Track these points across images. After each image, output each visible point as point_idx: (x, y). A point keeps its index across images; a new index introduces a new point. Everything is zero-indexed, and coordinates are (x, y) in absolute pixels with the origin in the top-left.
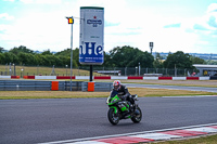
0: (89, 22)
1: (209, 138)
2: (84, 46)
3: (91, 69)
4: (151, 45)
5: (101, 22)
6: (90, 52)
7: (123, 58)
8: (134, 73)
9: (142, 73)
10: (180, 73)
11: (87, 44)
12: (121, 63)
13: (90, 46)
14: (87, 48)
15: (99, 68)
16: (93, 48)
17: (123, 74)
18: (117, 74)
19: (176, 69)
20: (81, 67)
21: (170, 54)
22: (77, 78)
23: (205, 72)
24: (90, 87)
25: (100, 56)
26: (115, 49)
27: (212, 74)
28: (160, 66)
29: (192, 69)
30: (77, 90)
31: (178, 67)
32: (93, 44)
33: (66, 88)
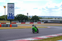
0: (10, 7)
1: (45, 39)
3: (11, 21)
4: (28, 14)
5: (13, 7)
7: (19, 18)
8: (23, 22)
9: (25, 22)
10: (36, 22)
12: (19, 19)
15: (13, 20)
17: (20, 22)
18: (18, 22)
19: (34, 21)
20: (8, 20)
21: (33, 16)
22: (7, 23)
23: (43, 21)
25: (13, 17)
26: (17, 15)
27: (45, 22)
28: (30, 20)
29: (39, 20)
30: (7, 27)
31: (35, 20)
33: (4, 26)
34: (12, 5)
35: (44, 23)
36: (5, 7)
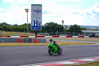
0: (35, 11)
1: (91, 63)
2: (33, 22)
3: (36, 32)
4: (63, 22)
5: (40, 11)
6: (36, 25)
7: (50, 28)
8: (55, 34)
9: (59, 35)
10: (76, 35)
11: (34, 21)
12: (49, 30)
13: (36, 22)
14: (34, 23)
15: (40, 32)
16: (37, 23)
17: (50, 35)
18: (47, 35)
19: (74, 33)
20: (31, 32)
21: (71, 26)
22: (29, 37)
23: (87, 34)
24: (36, 41)
25: (40, 26)
26: (46, 24)
27: (90, 35)
28: (67, 31)
29: (81, 33)
30: (30, 42)
31: (75, 31)
32: (37, 21)
33: (25, 41)
34: (38, 7)
35: (90, 37)
36: (27, 10)
